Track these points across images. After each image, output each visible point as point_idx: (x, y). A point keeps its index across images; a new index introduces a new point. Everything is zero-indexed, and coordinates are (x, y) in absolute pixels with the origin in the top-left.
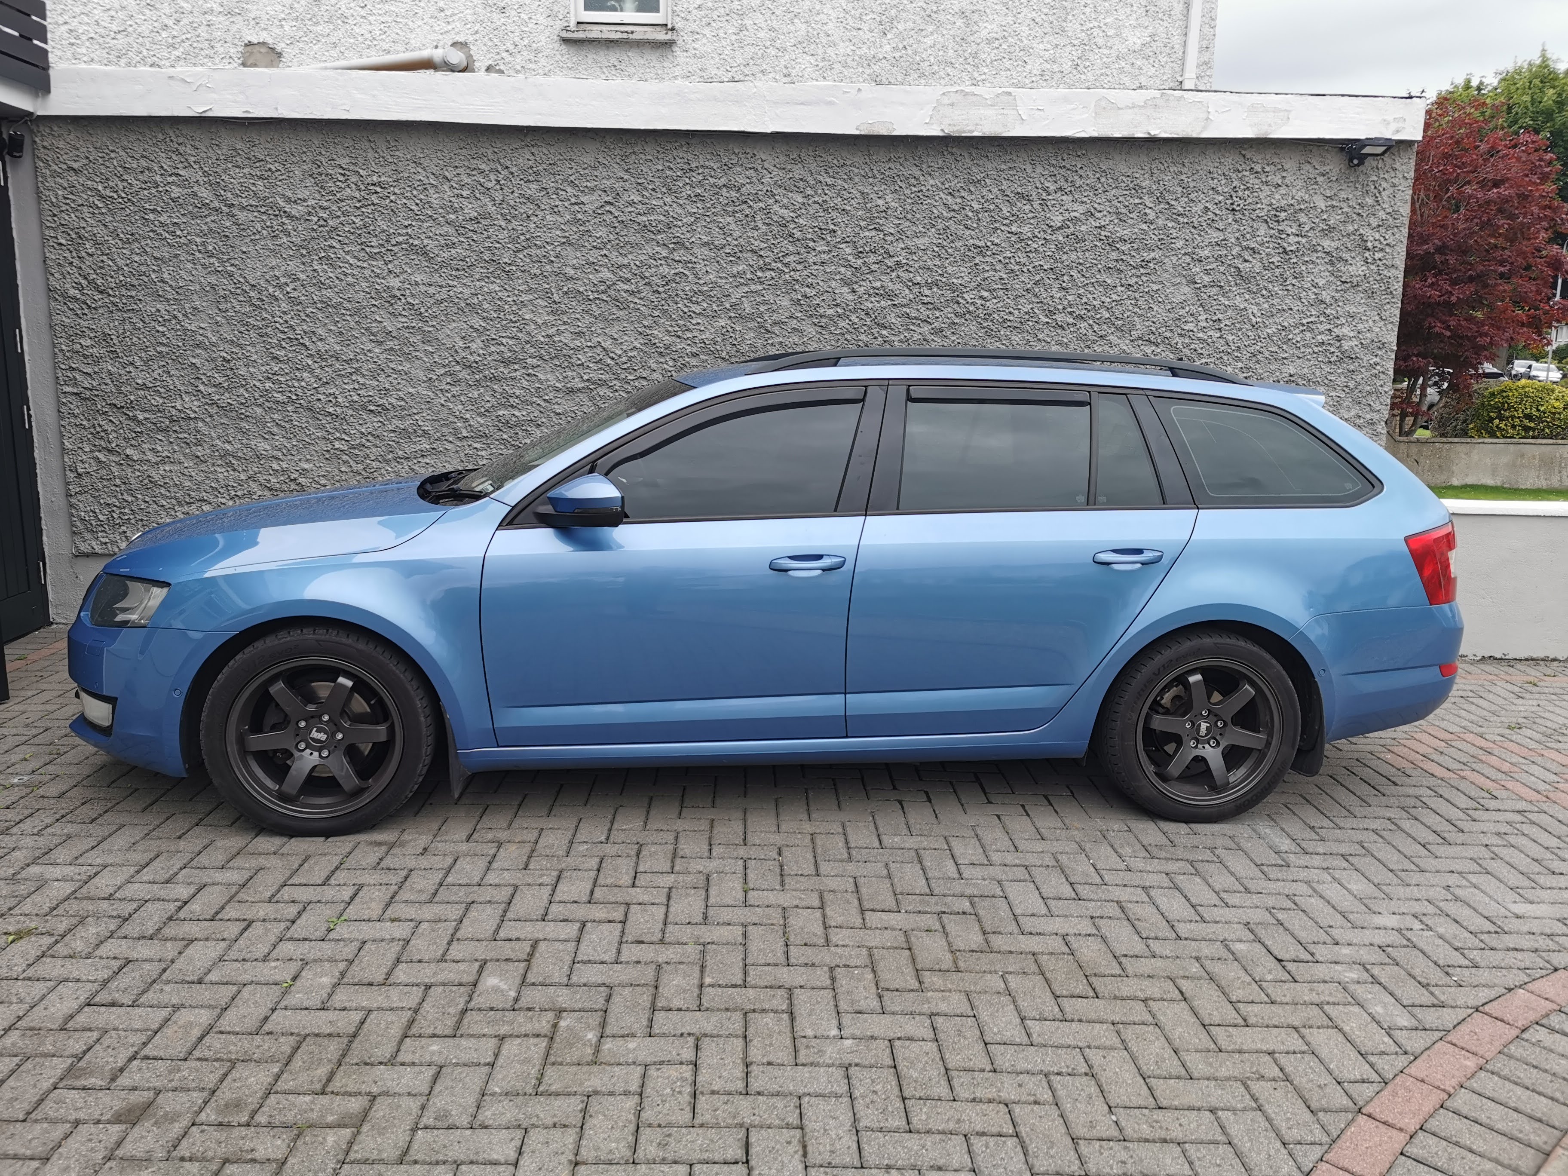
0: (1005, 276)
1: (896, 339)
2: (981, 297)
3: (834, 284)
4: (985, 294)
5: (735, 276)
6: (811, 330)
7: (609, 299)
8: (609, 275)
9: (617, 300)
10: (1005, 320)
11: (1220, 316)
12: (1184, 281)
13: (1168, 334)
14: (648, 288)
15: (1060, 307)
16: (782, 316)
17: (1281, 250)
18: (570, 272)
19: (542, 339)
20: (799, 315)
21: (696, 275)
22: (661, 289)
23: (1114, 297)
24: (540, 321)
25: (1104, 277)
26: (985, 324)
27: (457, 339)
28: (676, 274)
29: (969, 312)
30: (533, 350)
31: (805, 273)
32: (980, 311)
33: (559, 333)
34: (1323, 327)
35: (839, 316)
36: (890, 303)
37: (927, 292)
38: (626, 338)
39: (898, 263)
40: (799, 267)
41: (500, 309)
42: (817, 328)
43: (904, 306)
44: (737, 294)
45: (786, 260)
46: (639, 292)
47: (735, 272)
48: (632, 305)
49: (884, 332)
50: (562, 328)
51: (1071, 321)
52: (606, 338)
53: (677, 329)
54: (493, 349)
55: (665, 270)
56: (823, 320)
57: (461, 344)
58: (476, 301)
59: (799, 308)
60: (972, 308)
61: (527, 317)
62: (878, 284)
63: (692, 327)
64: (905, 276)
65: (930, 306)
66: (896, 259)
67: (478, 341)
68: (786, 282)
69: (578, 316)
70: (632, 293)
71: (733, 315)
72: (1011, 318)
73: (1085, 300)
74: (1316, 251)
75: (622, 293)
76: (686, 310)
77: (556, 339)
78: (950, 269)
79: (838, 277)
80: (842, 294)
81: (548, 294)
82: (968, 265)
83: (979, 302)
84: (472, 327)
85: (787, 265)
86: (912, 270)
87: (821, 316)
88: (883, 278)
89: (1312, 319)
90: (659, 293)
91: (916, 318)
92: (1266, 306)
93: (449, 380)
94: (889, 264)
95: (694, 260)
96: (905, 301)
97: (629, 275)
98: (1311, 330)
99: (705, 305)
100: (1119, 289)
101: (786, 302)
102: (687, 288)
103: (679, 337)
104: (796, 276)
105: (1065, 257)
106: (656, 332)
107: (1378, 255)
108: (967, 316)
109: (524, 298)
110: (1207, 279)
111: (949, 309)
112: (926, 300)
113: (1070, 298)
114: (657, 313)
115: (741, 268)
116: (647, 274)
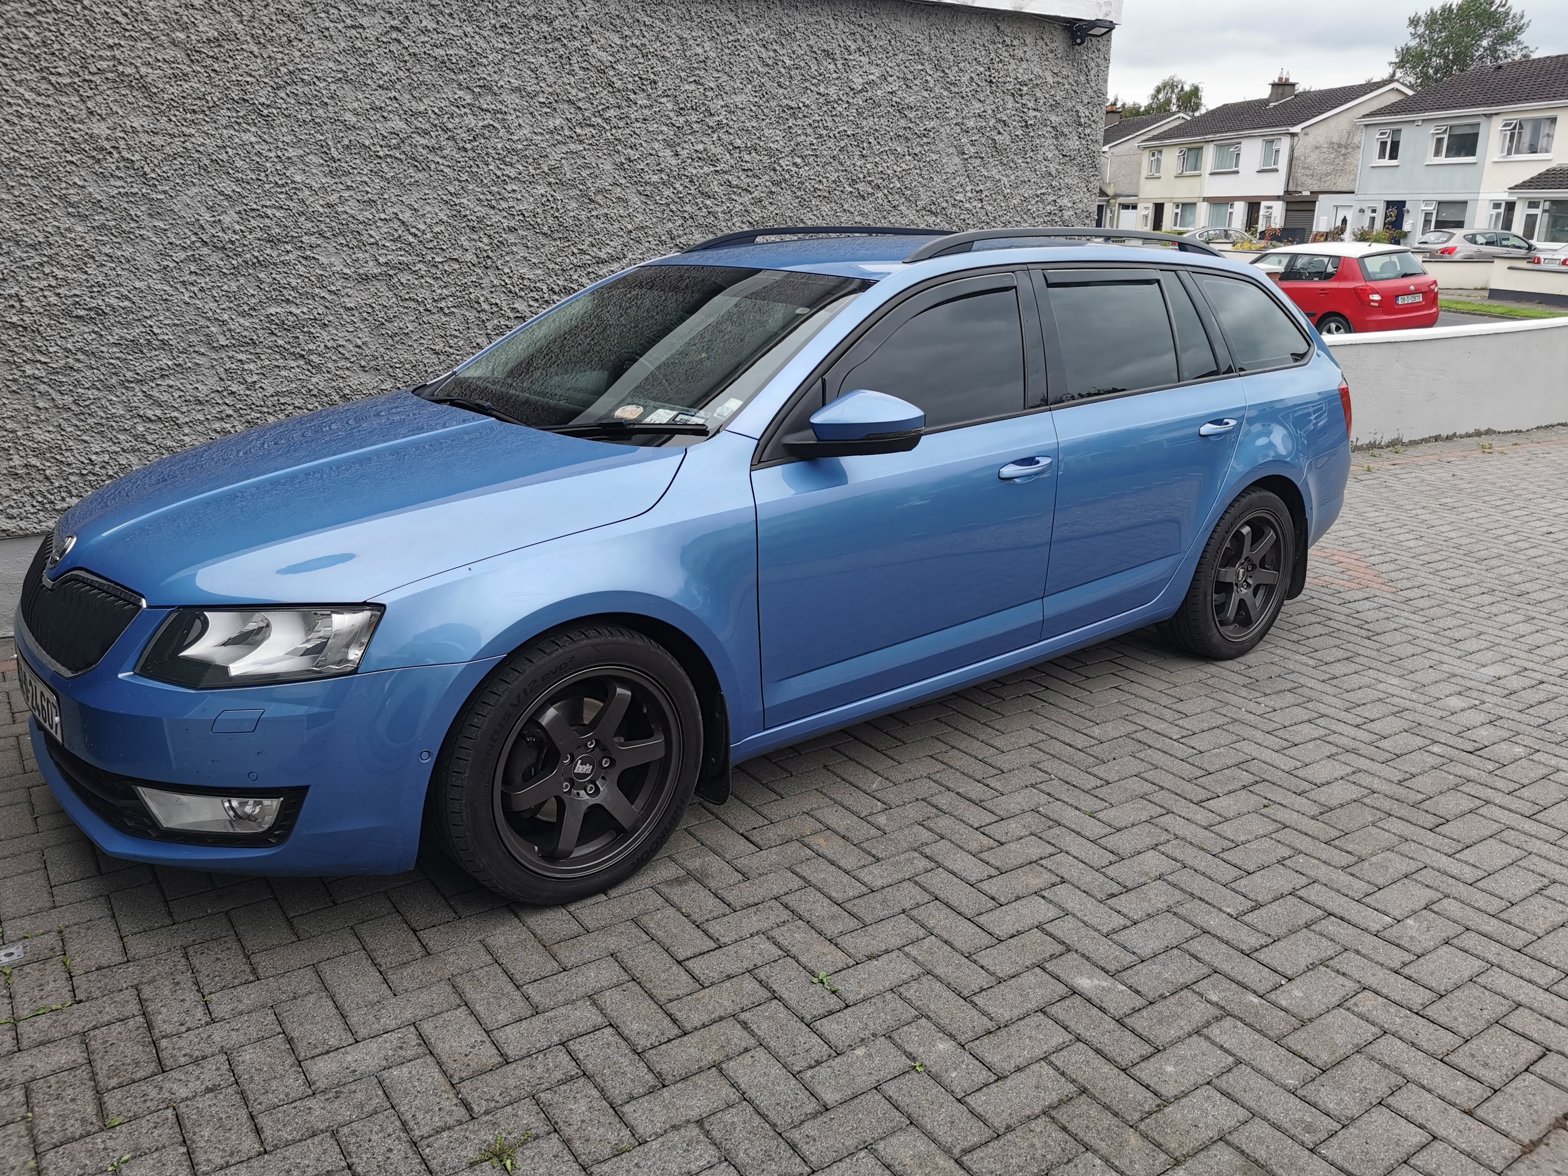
0: (815, 141)
1: (719, 209)
2: (796, 165)
3: (656, 145)
4: (798, 160)
5: (552, 132)
6: (635, 200)
7: (403, 157)
8: (402, 125)
9: (414, 159)
10: (816, 190)
11: (981, 187)
12: (955, 151)
13: (944, 205)
14: (451, 143)
15: (861, 176)
16: (605, 183)
17: (1023, 124)
18: (351, 118)
19: (321, 210)
20: (623, 181)
21: (508, 129)
22: (468, 146)
23: (904, 166)
24: (316, 186)
25: (894, 145)
26: (799, 194)
27: (203, 210)
28: (484, 127)
29: (785, 180)
30: (309, 225)
31: (627, 131)
32: (795, 179)
33: (342, 201)
34: (1051, 198)
35: (664, 183)
36: (712, 169)
37: (747, 158)
38: (428, 208)
39: (719, 123)
40: (621, 124)
41: (259, 168)
42: (643, 198)
43: (725, 172)
44: (556, 155)
45: (607, 115)
46: (441, 148)
47: (551, 127)
48: (433, 166)
49: (708, 202)
50: (346, 194)
51: (870, 190)
52: (403, 208)
53: (489, 197)
54: (254, 223)
55: (469, 120)
56: (648, 188)
57: (208, 216)
58: (224, 157)
59: (622, 173)
60: (787, 176)
61: (298, 178)
62: (700, 147)
63: (506, 195)
64: (725, 137)
65: (750, 173)
66: (718, 118)
67: (232, 212)
68: (608, 142)
69: (365, 178)
70: (431, 150)
71: (553, 181)
72: (821, 187)
73: (880, 169)
74: (1046, 126)
75: (420, 149)
76: (499, 173)
77: (340, 209)
78: (767, 132)
79: (660, 137)
80: (665, 157)
81: (323, 149)
82: (782, 127)
83: (794, 169)
84: (221, 193)
85: (607, 120)
86: (731, 131)
87: (646, 183)
88: (704, 139)
89: (1043, 191)
90: (466, 150)
91: (737, 187)
92: (1013, 177)
93: (193, 269)
94: (711, 124)
95: (504, 109)
96: (727, 168)
97: (427, 126)
98: (1042, 201)
99: (521, 168)
100: (908, 158)
101: (608, 167)
102: (499, 146)
103: (493, 208)
104: (618, 133)
105: (864, 123)
106: (465, 201)
107: (1088, 131)
108: (783, 185)
109: (292, 153)
110: (973, 150)
111: (767, 177)
112: (747, 166)
113: (869, 166)
114: (465, 177)
115: (557, 122)
116: (450, 126)
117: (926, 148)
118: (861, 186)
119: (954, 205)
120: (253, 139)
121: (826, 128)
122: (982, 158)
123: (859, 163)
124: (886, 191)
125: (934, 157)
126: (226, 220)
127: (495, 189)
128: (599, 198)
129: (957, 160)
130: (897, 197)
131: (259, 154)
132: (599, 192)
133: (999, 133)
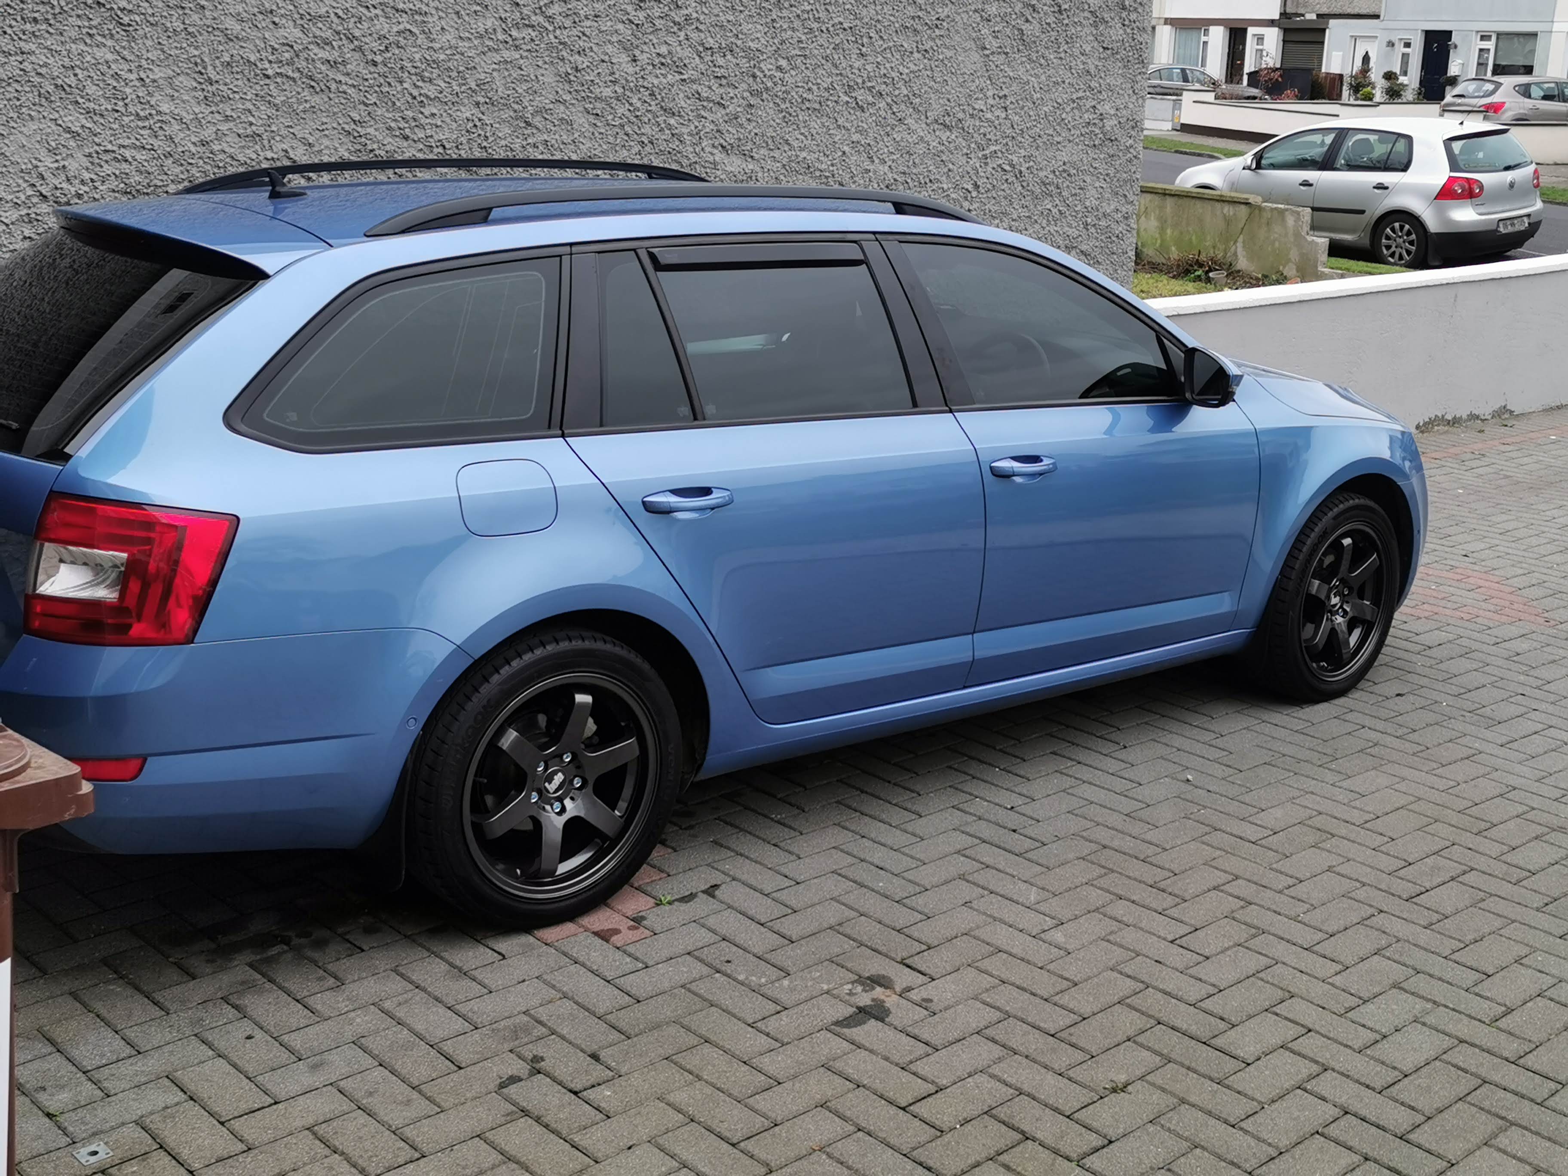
0: (804, 38)
1: (685, 130)
2: (779, 68)
3: (609, 49)
4: (783, 63)
5: (481, 37)
6: (581, 121)
7: (296, 75)
8: (297, 33)
9: (311, 78)
10: (804, 100)
14: (357, 55)
16: (544, 100)
18: (235, 27)
19: (193, 149)
20: (567, 97)
21: (427, 33)
22: (378, 59)
24: (187, 118)
26: (783, 106)
28: (399, 33)
29: (767, 89)
30: (178, 169)
31: (575, 32)
32: (779, 87)
33: (219, 136)
35: (618, 99)
36: (678, 77)
37: (721, 61)
38: (326, 142)
39: (688, 18)
40: (568, 23)
41: (118, 96)
43: (693, 81)
44: (486, 64)
45: (550, 12)
46: (344, 63)
47: (481, 30)
48: (333, 86)
49: (672, 121)
50: (224, 127)
52: (295, 143)
55: (382, 26)
56: (598, 105)
60: (769, 84)
61: (165, 108)
62: (664, 50)
63: (424, 121)
64: (694, 35)
65: (724, 82)
66: (686, 12)
68: (550, 47)
69: (249, 105)
70: (333, 64)
71: (482, 100)
72: (810, 97)
73: (883, 71)
74: (1083, 10)
75: (319, 65)
76: (415, 93)
77: (216, 147)
78: (745, 27)
79: (615, 39)
80: (620, 64)
81: (198, 68)
82: (763, 21)
83: (778, 74)
84: (68, 130)
85: (550, 19)
86: (701, 27)
87: (597, 98)
88: (670, 39)
89: (1081, 94)
90: (375, 64)
91: (708, 99)
92: (1043, 78)
94: (677, 19)
95: (425, 8)
96: (695, 75)
97: (329, 34)
98: (1079, 108)
99: (443, 85)
100: (916, 55)
101: (549, 78)
102: (417, 57)
103: (406, 138)
104: (563, 35)
105: (864, 12)
106: (371, 130)
108: (765, 96)
109: (158, 73)
110: (995, 44)
111: (744, 86)
112: (720, 72)
113: (869, 68)
114: (373, 99)
115: (489, 24)
116: (357, 33)
117: (939, 42)
118: (861, 95)
119: (972, 116)
120: (110, 57)
121: (817, 20)
122: (1006, 54)
123: (856, 65)
124: (889, 100)
125: (949, 54)
126: (72, 166)
127: (409, 114)
128: (537, 121)
129: (975, 56)
130: (903, 107)
131: (116, 76)
132: (538, 112)
133: (1027, 21)
